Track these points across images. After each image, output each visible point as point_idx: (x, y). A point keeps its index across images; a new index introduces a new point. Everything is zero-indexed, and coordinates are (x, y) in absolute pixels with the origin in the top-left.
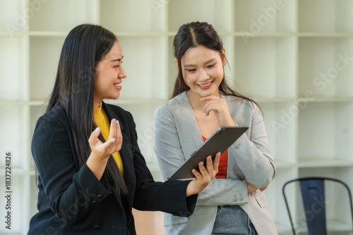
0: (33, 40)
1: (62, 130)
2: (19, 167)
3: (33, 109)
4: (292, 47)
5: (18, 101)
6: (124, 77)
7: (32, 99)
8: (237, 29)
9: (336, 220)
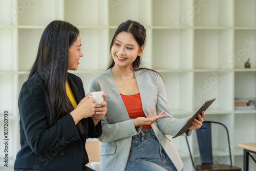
0: (21, 31)
1: (40, 91)
2: (11, 115)
3: (20, 76)
4: (190, 36)
5: (11, 71)
6: (82, 56)
7: (20, 70)
8: (154, 24)
9: (219, 149)
